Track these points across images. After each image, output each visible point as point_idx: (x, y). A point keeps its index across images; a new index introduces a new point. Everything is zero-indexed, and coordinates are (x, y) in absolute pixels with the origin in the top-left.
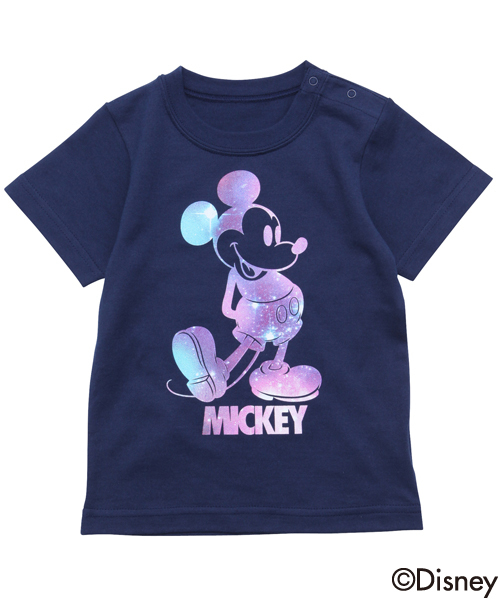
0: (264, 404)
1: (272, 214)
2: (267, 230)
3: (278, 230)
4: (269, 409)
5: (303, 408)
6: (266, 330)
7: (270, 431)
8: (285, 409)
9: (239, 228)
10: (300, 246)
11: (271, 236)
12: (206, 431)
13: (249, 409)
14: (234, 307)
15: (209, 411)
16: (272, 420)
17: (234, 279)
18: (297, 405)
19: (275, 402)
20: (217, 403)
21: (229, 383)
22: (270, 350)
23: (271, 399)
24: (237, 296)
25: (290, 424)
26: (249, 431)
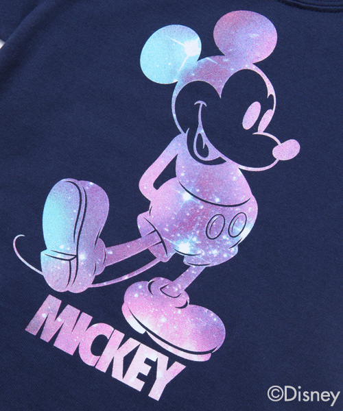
0: (129, 333)
1: (271, 90)
2: (255, 108)
3: (269, 115)
4: (132, 343)
5: (178, 368)
6: (184, 237)
7: (117, 374)
8: (154, 355)
9: (219, 87)
10: (287, 150)
11: (254, 117)
12: (32, 329)
13: (104, 329)
14: (157, 185)
15: (52, 303)
16: (128, 360)
17: (177, 148)
18: (173, 359)
19: (145, 339)
20: (67, 299)
21: (98, 279)
22: (176, 267)
23: (142, 331)
24: (169, 173)
25: (149, 380)
26: (88, 359)
